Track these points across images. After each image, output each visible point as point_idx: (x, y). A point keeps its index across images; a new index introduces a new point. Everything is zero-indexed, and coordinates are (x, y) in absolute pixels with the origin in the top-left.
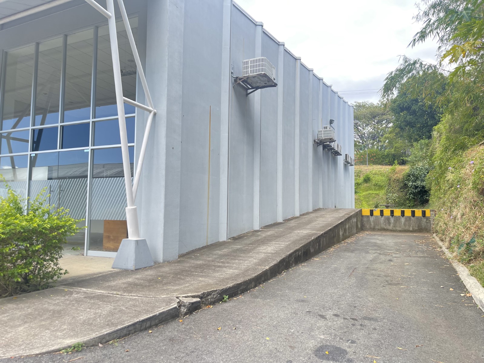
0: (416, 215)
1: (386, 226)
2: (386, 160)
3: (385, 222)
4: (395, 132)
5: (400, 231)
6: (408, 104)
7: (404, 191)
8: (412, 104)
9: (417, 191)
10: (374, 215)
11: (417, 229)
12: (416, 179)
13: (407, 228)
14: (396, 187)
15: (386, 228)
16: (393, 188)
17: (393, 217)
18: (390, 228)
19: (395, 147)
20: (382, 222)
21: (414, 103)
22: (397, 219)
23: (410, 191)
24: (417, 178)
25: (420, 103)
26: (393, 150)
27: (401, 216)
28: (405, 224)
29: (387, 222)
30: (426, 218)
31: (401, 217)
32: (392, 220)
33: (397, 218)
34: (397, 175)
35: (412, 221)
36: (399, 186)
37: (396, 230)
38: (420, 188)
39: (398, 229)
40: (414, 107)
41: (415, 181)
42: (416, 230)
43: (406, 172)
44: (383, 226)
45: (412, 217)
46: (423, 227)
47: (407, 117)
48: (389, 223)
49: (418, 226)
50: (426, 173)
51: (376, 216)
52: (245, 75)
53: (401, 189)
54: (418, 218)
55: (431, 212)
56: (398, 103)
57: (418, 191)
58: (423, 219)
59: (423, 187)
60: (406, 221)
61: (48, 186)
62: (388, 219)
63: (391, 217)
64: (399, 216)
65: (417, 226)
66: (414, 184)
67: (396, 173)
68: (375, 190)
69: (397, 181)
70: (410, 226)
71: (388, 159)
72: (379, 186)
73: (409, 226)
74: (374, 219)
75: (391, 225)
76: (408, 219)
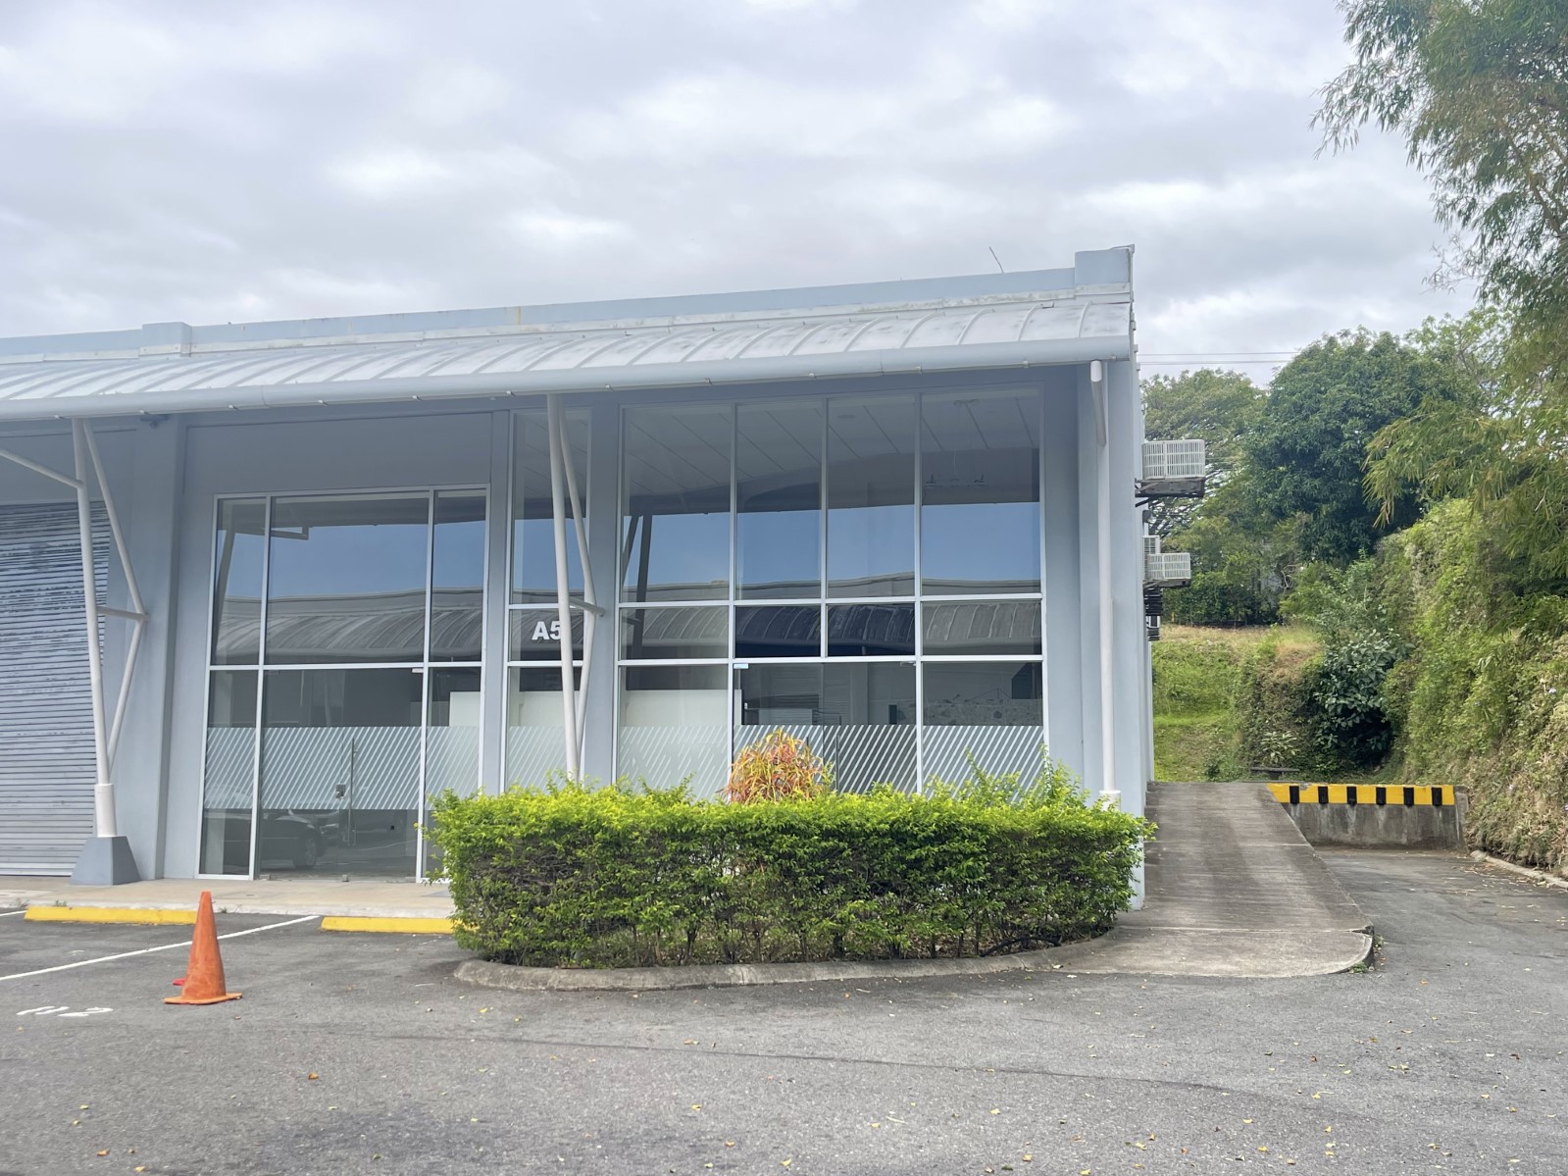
0: (1417, 801)
1: (1335, 833)
2: (1195, 608)
3: (1332, 822)
4: (1226, 513)
5: (1375, 847)
6: (1310, 443)
7: (1306, 723)
8: (1322, 444)
9: (1350, 723)
10: (1301, 801)
11: (1420, 839)
12: (1348, 688)
13: (1393, 837)
14: (1279, 708)
15: (1334, 837)
16: (1270, 713)
17: (1356, 807)
18: (1348, 836)
19: (1231, 564)
20: (1323, 822)
21: (1328, 443)
22: (1366, 812)
23: (1326, 725)
24: (1350, 683)
25: (1348, 444)
26: (1224, 574)
27: (1378, 803)
28: (1386, 827)
29: (1337, 820)
30: (1443, 810)
31: (1377, 807)
32: (1352, 815)
33: (1364, 808)
34: (1281, 670)
35: (1405, 819)
36: (1290, 707)
37: (1364, 844)
38: (1359, 714)
39: (1370, 840)
40: (1327, 454)
41: (1346, 691)
42: (1418, 842)
43: (1315, 662)
44: (1327, 833)
45: (1406, 807)
46: (1436, 834)
47: (1302, 481)
48: (1345, 826)
49: (1423, 833)
50: (1381, 670)
51: (1308, 806)
52: (1154, 477)
53: (1296, 715)
54: (1422, 809)
55: (1458, 794)
56: (1277, 438)
57: (1354, 723)
58: (1435, 814)
59: (1376, 713)
60: (1390, 817)
61: (801, 738)
62: (1340, 812)
63: (1348, 806)
64: (1371, 805)
65: (1419, 831)
66: (1342, 701)
67: (1280, 664)
68: (1177, 714)
69: (1283, 689)
70: (1402, 832)
71: (1204, 604)
72: (1188, 699)
73: (1400, 832)
74: (1300, 813)
75: (1350, 831)
76: (1395, 812)
